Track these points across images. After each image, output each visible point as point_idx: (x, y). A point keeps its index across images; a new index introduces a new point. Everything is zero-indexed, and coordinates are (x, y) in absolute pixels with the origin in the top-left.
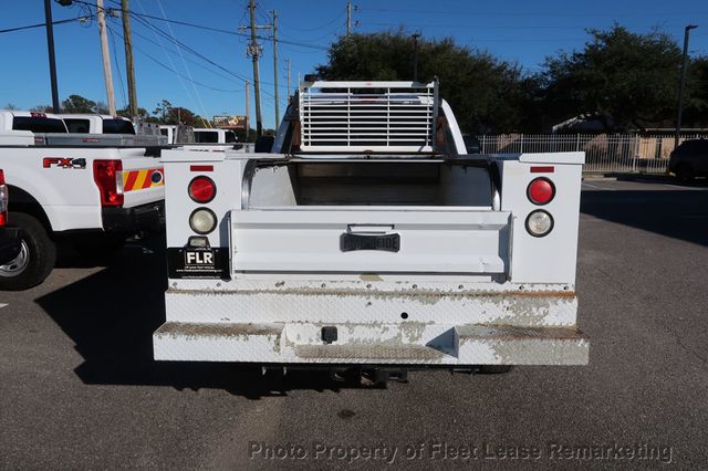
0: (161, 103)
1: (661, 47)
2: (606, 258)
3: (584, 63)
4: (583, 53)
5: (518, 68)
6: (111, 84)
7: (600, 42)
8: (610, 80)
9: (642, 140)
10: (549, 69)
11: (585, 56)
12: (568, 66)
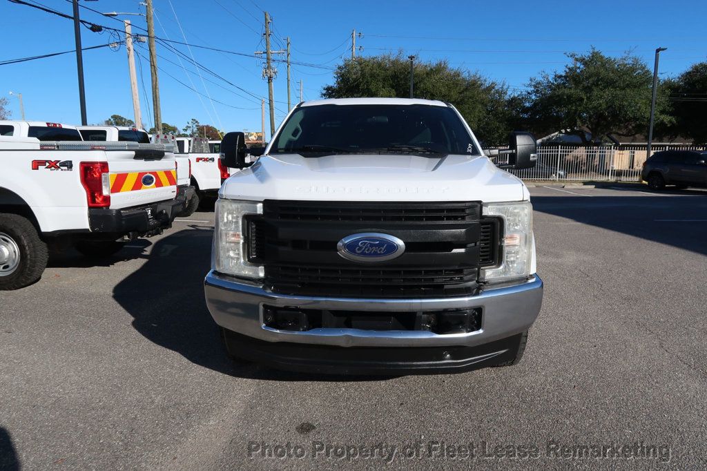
0: (190, 121)
1: (633, 69)
2: (586, 259)
3: (564, 83)
4: (564, 74)
5: (505, 87)
6: (138, 101)
7: (578, 65)
8: (588, 98)
9: (617, 152)
10: (533, 89)
11: (565, 77)
12: (550, 86)
